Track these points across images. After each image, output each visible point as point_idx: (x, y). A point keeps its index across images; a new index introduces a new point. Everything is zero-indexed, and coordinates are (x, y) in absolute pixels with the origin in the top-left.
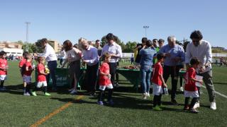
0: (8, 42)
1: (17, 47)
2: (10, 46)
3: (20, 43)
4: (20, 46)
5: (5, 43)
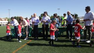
1: (5, 20)
2: (2, 20)
3: (7, 18)
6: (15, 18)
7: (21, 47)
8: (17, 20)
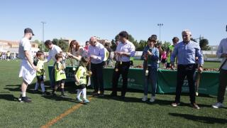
1: (34, 46)
3: (37, 42)
4: (37, 45)
6: (55, 42)
7: (69, 111)
8: (60, 47)
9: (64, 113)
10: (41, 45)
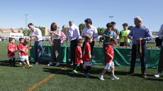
0: (13, 28)
1: (19, 32)
2: (14, 31)
4: (22, 31)
5: (11, 29)
9: (42, 80)
10: (25, 31)
